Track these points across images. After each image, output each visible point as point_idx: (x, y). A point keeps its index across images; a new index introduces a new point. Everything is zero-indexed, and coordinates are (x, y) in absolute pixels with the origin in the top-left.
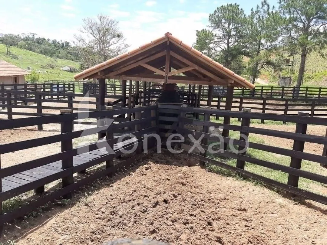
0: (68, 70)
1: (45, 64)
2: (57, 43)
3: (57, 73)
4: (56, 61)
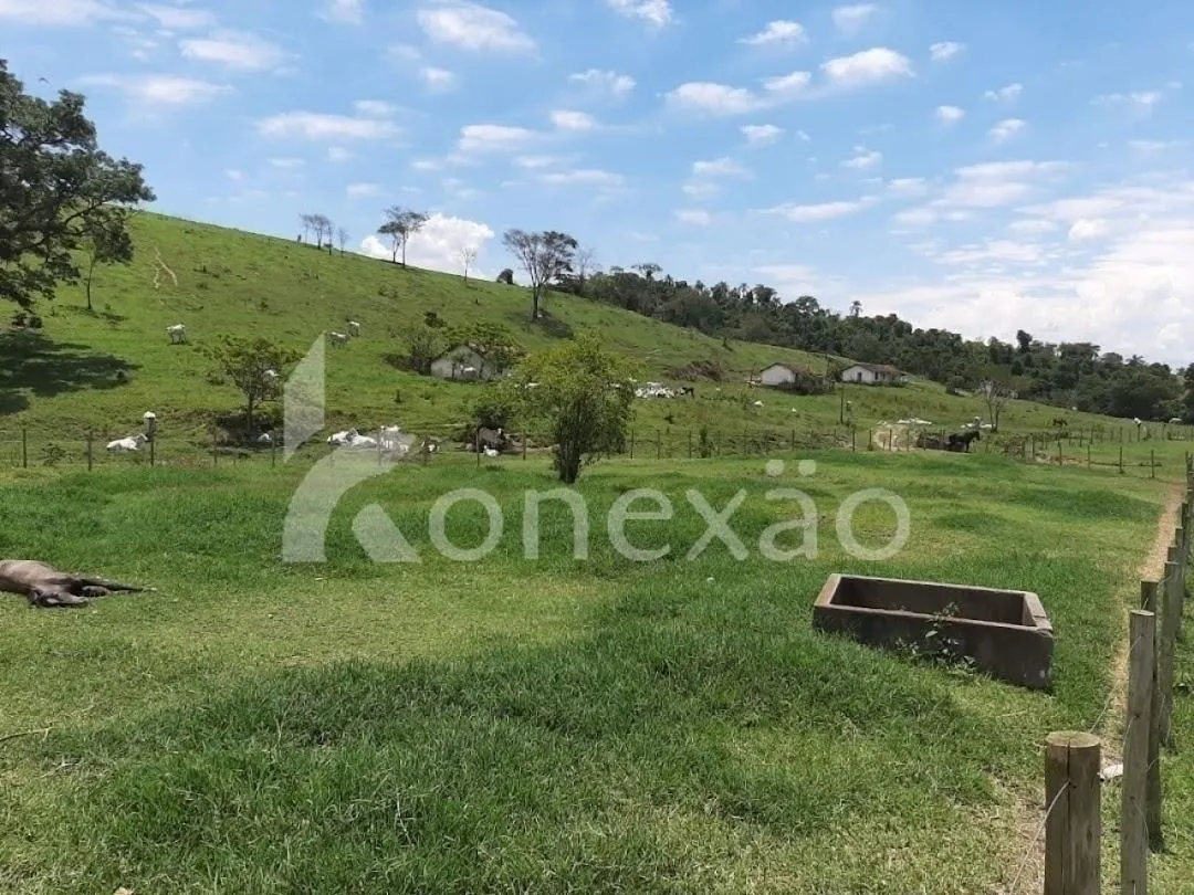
0: (786, 383)
1: (685, 363)
2: (728, 295)
3: (738, 397)
4: (731, 350)
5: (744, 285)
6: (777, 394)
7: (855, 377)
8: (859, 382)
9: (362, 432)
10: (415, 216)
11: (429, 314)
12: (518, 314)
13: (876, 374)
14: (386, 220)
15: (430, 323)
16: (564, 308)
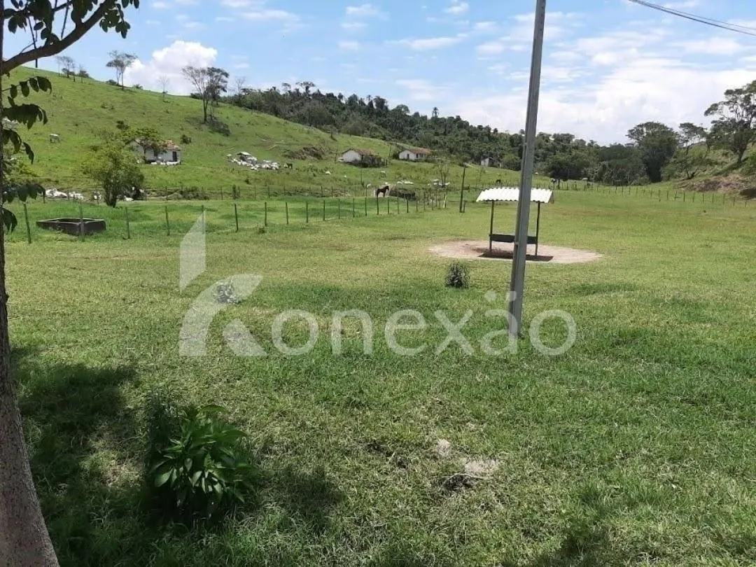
0: (356, 160)
1: (299, 148)
2: (357, 103)
4: (334, 139)
5: (370, 96)
6: (348, 167)
7: (406, 157)
8: (408, 159)
9: (59, 190)
10: (128, 56)
11: (119, 122)
12: (194, 118)
13: (417, 155)
14: (112, 59)
15: (119, 127)
16: (226, 114)
